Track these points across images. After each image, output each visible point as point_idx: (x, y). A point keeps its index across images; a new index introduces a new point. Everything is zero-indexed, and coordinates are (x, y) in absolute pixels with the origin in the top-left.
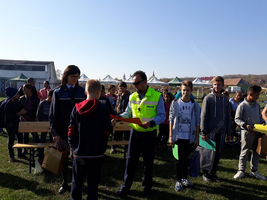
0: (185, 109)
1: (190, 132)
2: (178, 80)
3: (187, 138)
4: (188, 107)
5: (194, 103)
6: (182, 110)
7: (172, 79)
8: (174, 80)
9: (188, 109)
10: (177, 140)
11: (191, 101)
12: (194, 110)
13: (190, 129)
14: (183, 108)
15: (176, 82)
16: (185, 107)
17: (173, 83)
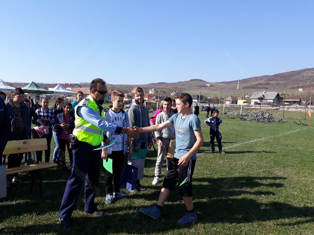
0: (117, 120)
1: (123, 143)
2: (34, 86)
3: (121, 150)
4: (119, 118)
5: (124, 113)
6: (114, 121)
7: (28, 84)
8: (29, 85)
9: (120, 120)
10: (111, 152)
11: (121, 111)
12: (125, 121)
13: (123, 139)
14: (116, 119)
15: (32, 88)
16: (117, 118)
17: (28, 89)
